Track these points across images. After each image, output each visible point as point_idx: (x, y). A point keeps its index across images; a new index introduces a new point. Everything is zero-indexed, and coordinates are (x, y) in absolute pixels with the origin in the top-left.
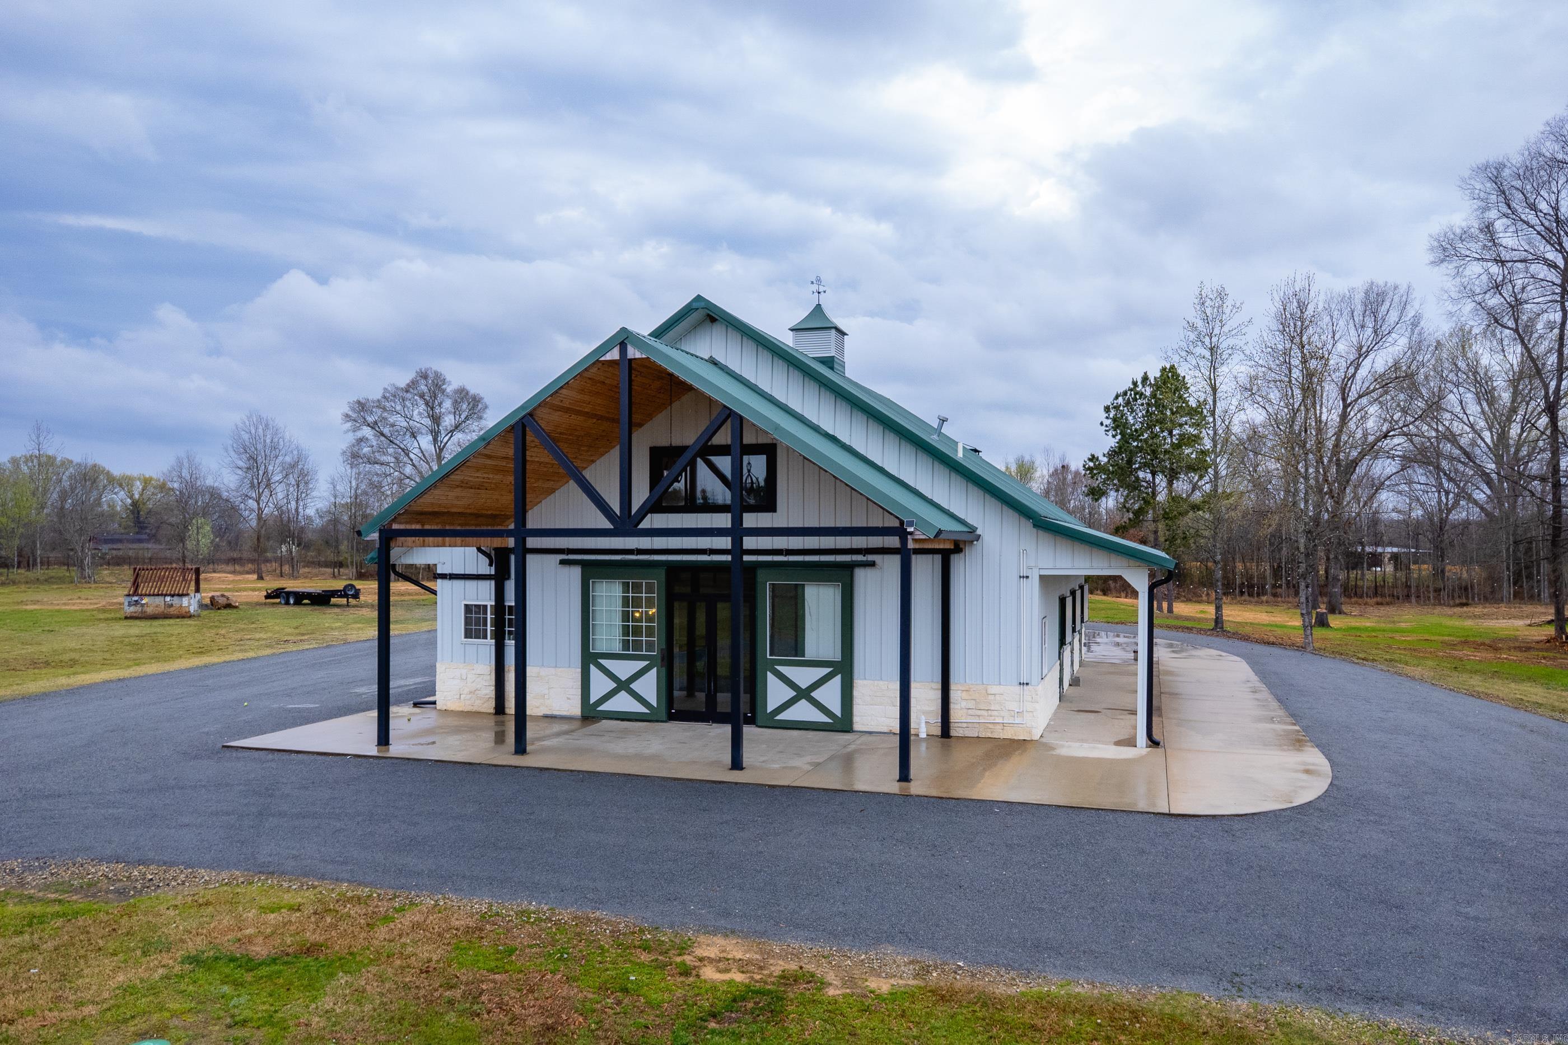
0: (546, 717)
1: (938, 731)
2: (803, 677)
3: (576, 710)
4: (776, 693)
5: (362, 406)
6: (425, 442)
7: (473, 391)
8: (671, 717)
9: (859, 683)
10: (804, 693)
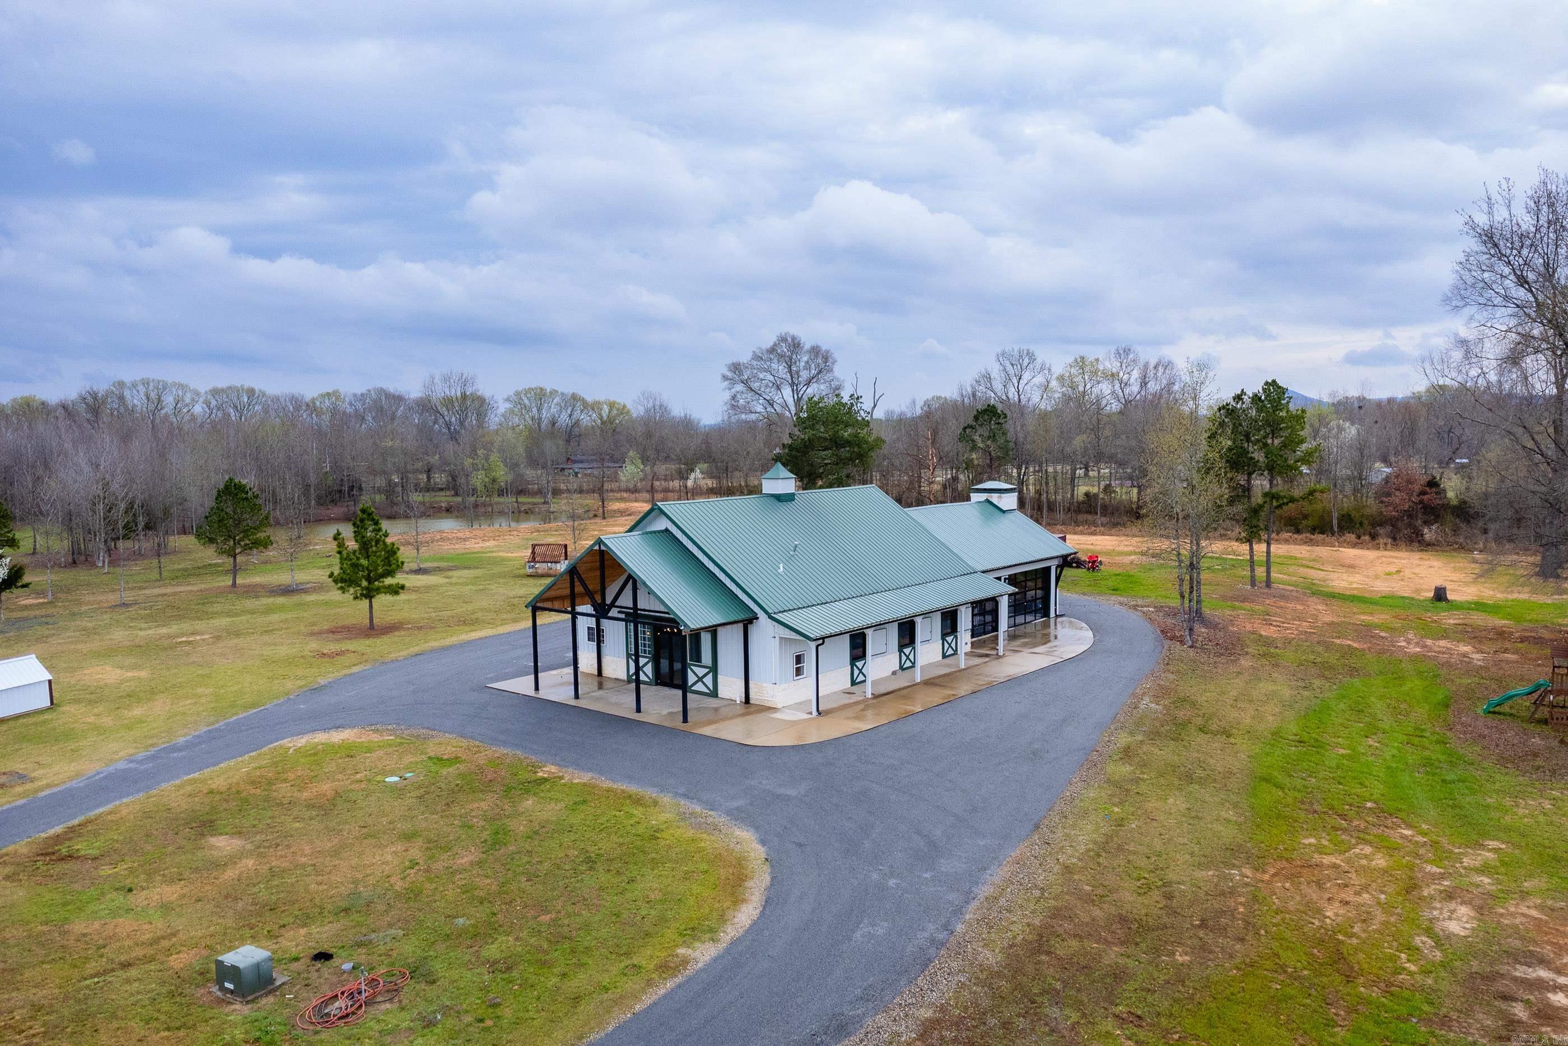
0: (616, 679)
1: (743, 700)
2: (701, 672)
3: (625, 678)
4: (691, 679)
5: (736, 368)
6: (787, 392)
7: (824, 348)
8: (657, 684)
9: (719, 676)
10: (700, 679)
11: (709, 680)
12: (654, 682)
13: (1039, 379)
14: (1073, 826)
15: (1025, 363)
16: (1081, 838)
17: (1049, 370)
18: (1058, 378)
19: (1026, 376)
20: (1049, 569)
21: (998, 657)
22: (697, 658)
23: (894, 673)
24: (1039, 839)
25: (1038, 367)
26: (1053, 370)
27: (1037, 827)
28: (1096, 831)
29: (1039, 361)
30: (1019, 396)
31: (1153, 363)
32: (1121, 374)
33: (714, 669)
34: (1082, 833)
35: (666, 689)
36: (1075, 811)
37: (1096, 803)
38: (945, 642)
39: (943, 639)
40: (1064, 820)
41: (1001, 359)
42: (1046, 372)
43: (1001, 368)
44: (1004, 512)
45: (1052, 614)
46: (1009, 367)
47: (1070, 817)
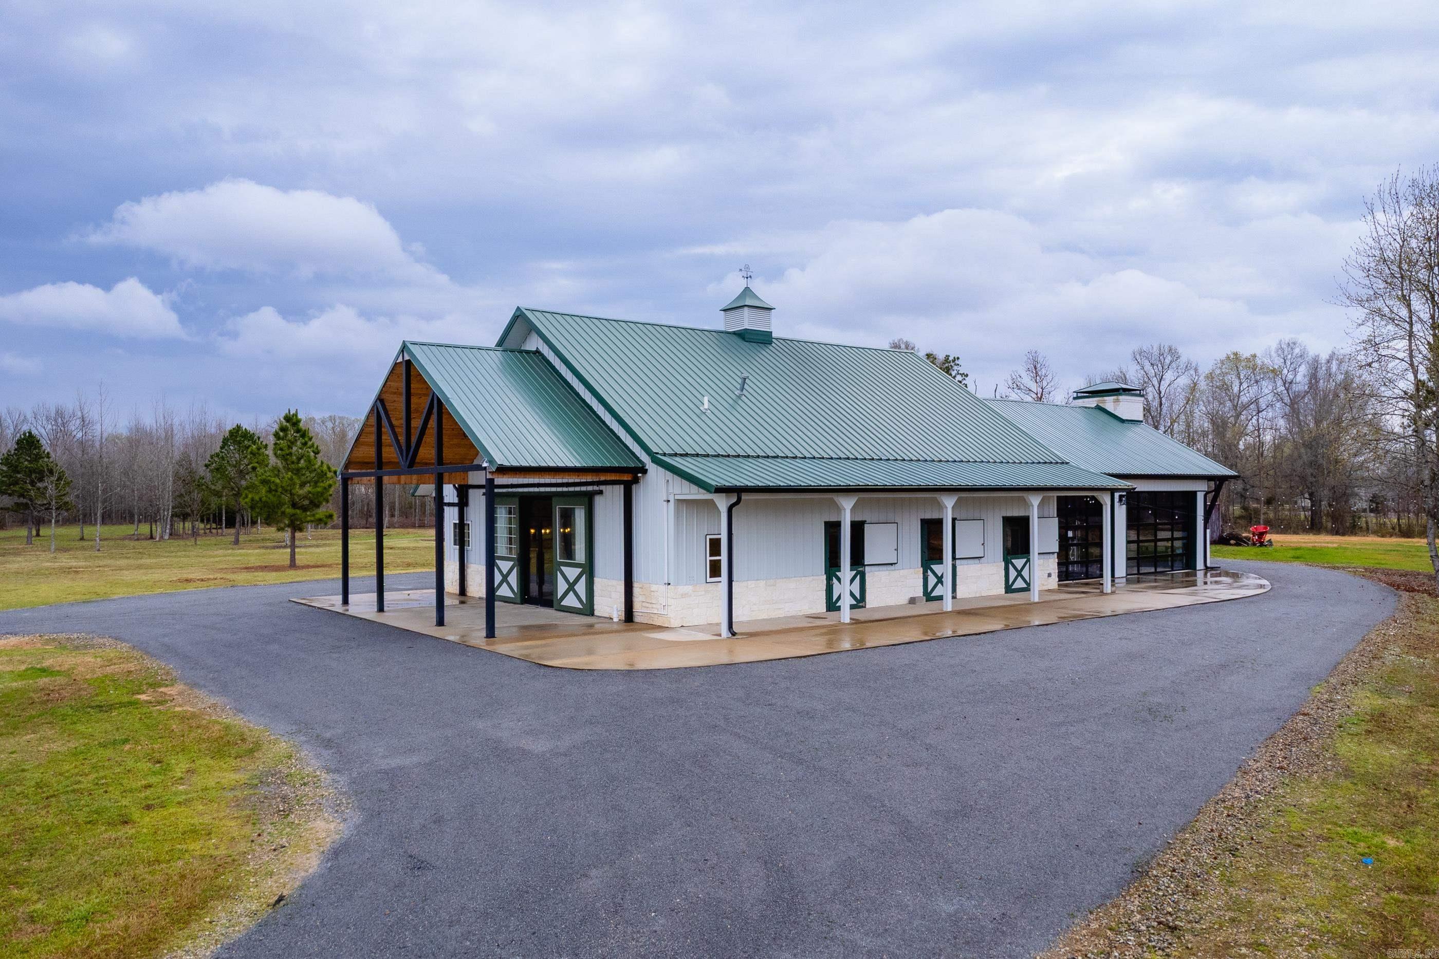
1: (624, 616)
2: (572, 573)
4: (561, 586)
8: (523, 601)
9: (596, 580)
10: (571, 587)
11: (581, 587)
12: (519, 600)
13: (1184, 381)
14: (1260, 881)
15: (1167, 361)
16: (1290, 919)
17: (1196, 370)
18: (1207, 377)
19: (1169, 376)
20: (1193, 494)
21: (1102, 593)
22: (568, 552)
23: (912, 601)
24: (1142, 910)
25: (1182, 366)
26: (1200, 371)
27: (1140, 872)
28: (1340, 898)
29: (1183, 360)
30: (1160, 398)
31: (1324, 357)
32: (1285, 371)
33: (589, 570)
34: (1290, 903)
35: (533, 607)
36: (1264, 835)
37: (1323, 821)
38: (1011, 567)
39: (1007, 563)
40: (1228, 859)
41: (1138, 357)
42: (1192, 372)
43: (1138, 367)
44: (1123, 421)
45: (1200, 565)
46: (1148, 367)
47: (1246, 851)
